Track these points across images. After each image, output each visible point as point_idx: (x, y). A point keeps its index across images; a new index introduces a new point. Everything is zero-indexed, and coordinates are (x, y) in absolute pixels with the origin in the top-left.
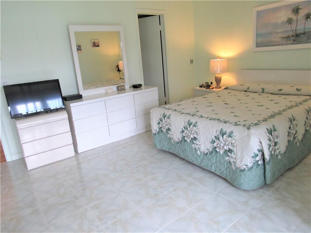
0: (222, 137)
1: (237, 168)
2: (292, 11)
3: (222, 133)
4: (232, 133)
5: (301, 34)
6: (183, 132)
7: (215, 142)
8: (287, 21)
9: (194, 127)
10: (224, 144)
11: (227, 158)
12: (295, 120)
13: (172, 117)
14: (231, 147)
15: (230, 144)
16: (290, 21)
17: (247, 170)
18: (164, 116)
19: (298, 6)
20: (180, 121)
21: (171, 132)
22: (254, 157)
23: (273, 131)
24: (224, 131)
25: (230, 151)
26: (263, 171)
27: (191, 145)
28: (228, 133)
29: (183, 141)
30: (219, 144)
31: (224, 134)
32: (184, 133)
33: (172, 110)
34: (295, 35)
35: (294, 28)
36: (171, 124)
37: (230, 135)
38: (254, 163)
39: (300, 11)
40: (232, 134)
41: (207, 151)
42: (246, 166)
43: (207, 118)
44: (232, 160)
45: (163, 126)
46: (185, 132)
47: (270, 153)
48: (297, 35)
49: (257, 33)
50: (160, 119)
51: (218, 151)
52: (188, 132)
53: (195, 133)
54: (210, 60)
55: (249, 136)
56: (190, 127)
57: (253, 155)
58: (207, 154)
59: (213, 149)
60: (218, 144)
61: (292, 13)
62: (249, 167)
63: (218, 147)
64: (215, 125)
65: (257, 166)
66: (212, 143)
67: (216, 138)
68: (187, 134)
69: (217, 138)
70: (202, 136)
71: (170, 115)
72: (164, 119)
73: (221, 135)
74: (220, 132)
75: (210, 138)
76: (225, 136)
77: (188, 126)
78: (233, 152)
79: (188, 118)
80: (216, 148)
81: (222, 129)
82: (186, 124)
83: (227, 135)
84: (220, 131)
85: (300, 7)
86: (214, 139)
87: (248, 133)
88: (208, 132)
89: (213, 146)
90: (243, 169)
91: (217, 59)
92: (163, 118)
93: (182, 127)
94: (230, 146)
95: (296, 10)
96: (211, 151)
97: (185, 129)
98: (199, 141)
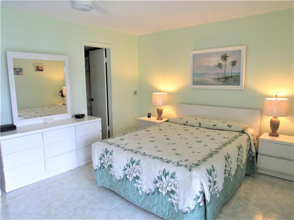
0: (164, 177)
1: (180, 210)
2: (221, 57)
3: (165, 173)
4: (174, 173)
5: (229, 77)
6: (125, 169)
7: (157, 182)
8: (218, 65)
9: (137, 165)
10: (167, 185)
11: (169, 199)
12: (230, 158)
13: (114, 153)
14: (173, 189)
15: (173, 185)
16: (220, 65)
17: (189, 213)
18: (107, 152)
19: (226, 54)
20: (123, 158)
21: (113, 168)
22: (196, 200)
23: (212, 171)
24: (167, 172)
25: (173, 192)
26: (204, 212)
27: (132, 184)
28: (171, 174)
29: (125, 180)
30: (162, 184)
31: (167, 175)
32: (126, 171)
33: (115, 145)
34: (224, 78)
35: (223, 72)
36: (113, 161)
37: (173, 176)
38: (196, 206)
39: (227, 58)
40: (175, 175)
41: (149, 191)
42: (188, 208)
43: (150, 156)
44: (174, 202)
45: (105, 162)
46: (128, 170)
47: (210, 194)
48: (226, 78)
49: (193, 73)
50: (102, 154)
51: (161, 192)
52: (130, 170)
53: (138, 172)
54: (152, 93)
55: (191, 178)
56: (133, 165)
57: (195, 197)
58: (148, 195)
59: (155, 189)
60: (160, 185)
61: (222, 59)
62: (191, 210)
63: (160, 187)
64: (158, 164)
65: (199, 208)
66: (155, 183)
67: (159, 179)
68: (129, 172)
70: (145, 176)
71: (112, 151)
72: (107, 155)
73: (163, 175)
75: (153, 178)
76: (167, 177)
77: (131, 164)
78: (175, 194)
79: (131, 155)
80: (158, 188)
81: (164, 169)
82: (129, 162)
83: (170, 176)
84: (162, 172)
85: (227, 55)
86: (157, 179)
87: (190, 174)
88: (151, 172)
89: (155, 186)
90: (185, 211)
91: (159, 92)
92: (105, 154)
93: (125, 164)
94: (173, 187)
95: (225, 58)
96: (153, 192)
97: (128, 167)
98: (141, 180)
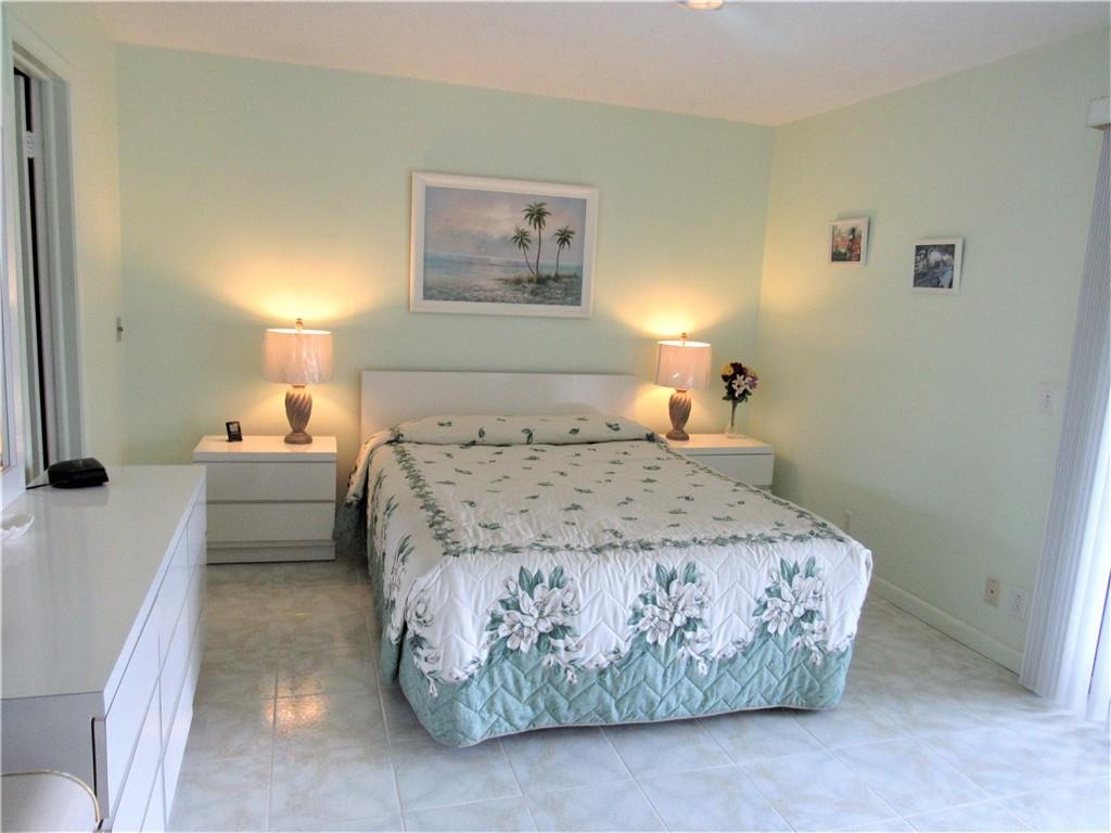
0: (787, 584)
1: (830, 654)
2: (527, 213)
3: (788, 571)
4: (811, 562)
5: (548, 278)
6: (638, 615)
7: (765, 607)
8: (516, 238)
9: (686, 583)
10: (793, 603)
11: (796, 641)
13: (573, 574)
14: (811, 605)
15: (811, 595)
16: (521, 239)
18: (530, 583)
19: (542, 204)
20: (621, 578)
21: (575, 636)
24: (792, 566)
25: (809, 615)
28: (803, 566)
30: (779, 607)
31: (794, 574)
32: (642, 621)
34: (535, 280)
35: (533, 261)
36: (574, 607)
37: (809, 570)
39: (546, 218)
40: (814, 567)
44: (811, 641)
45: (522, 627)
46: (648, 614)
48: (542, 281)
49: (425, 254)
50: (502, 602)
51: (773, 630)
52: (657, 611)
53: (694, 602)
56: (668, 591)
59: (757, 630)
60: (774, 611)
61: (528, 218)
63: (773, 618)
66: (758, 613)
67: (771, 595)
68: (657, 619)
69: (774, 592)
70: (720, 606)
72: (531, 596)
73: (784, 578)
74: (783, 572)
75: (752, 600)
76: (796, 579)
78: (815, 618)
80: (766, 624)
81: (783, 562)
82: (651, 583)
83: (801, 573)
84: (780, 570)
85: (546, 208)
86: (766, 598)
88: (743, 587)
89: (757, 623)
90: (844, 649)
91: (293, 328)
93: (633, 598)
94: (810, 601)
95: (537, 215)
97: (646, 602)
98: (705, 627)
